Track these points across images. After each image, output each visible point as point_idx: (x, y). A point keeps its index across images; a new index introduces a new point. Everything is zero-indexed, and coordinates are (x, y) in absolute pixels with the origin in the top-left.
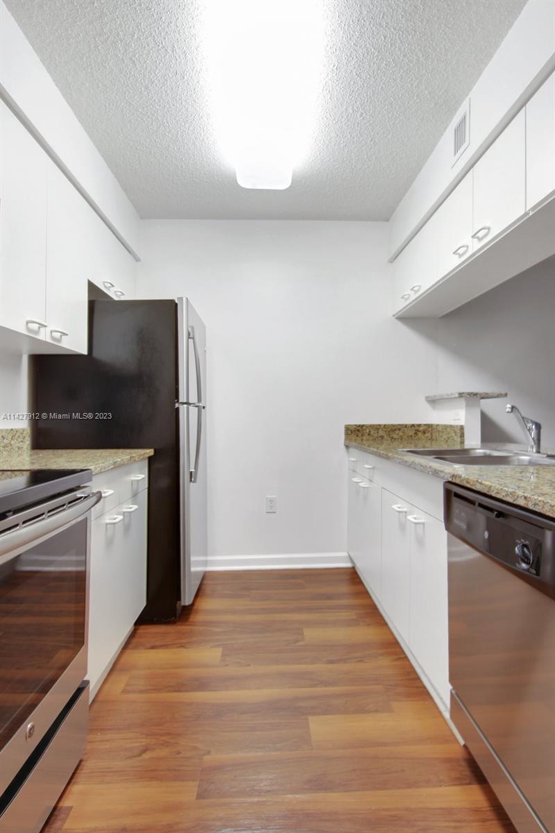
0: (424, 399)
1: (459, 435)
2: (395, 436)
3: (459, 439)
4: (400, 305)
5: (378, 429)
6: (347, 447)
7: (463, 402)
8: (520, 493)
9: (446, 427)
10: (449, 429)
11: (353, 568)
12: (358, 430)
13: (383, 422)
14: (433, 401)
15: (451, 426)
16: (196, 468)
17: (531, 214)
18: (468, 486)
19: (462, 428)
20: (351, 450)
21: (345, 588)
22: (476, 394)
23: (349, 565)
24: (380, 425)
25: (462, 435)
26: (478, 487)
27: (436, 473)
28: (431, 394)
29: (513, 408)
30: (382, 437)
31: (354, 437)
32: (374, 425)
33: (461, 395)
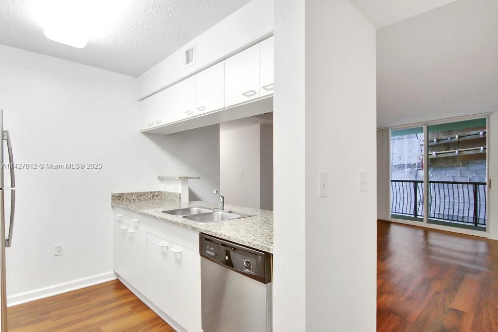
0: (157, 178)
1: (179, 198)
2: (142, 199)
3: (179, 200)
5: (132, 195)
6: (113, 207)
7: (180, 181)
9: (171, 193)
10: (172, 195)
11: (118, 279)
12: (120, 197)
13: (134, 191)
14: (161, 179)
15: (174, 193)
18: (216, 236)
19: (180, 195)
20: (116, 209)
21: (112, 295)
22: (187, 178)
23: (115, 278)
24: (133, 193)
25: (180, 198)
26: (222, 237)
27: (194, 229)
28: (161, 175)
30: (134, 200)
31: (117, 201)
32: (129, 193)
33: (180, 178)
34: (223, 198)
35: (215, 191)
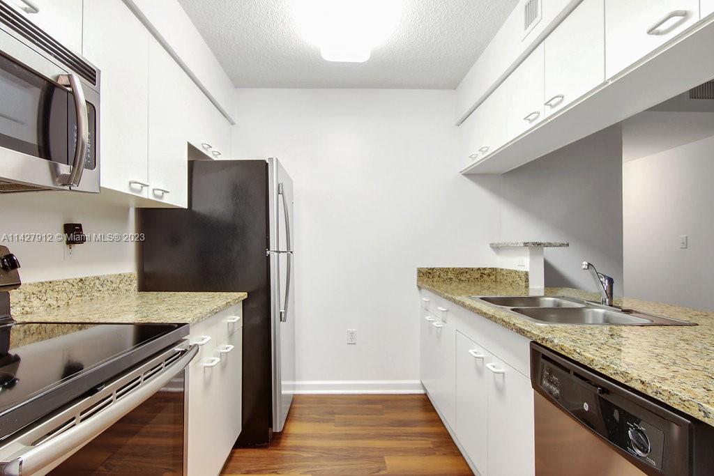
0: (488, 247)
1: (524, 279)
2: (463, 278)
3: (524, 284)
4: (468, 164)
5: (447, 272)
6: (419, 288)
7: (527, 250)
8: (635, 375)
9: (510, 272)
10: (513, 274)
11: (426, 394)
12: (430, 273)
13: (451, 266)
14: (497, 248)
15: (516, 272)
16: (286, 308)
17: (610, 83)
18: (563, 353)
19: (527, 274)
20: (424, 291)
21: (419, 415)
22: (539, 244)
23: (422, 392)
24: (449, 269)
25: (527, 281)
26: (576, 357)
27: (521, 332)
28: (496, 241)
29: (589, 265)
30: (451, 279)
31: (425, 279)
32: (443, 268)
33: (526, 244)
34: (611, 281)
35: (585, 263)
